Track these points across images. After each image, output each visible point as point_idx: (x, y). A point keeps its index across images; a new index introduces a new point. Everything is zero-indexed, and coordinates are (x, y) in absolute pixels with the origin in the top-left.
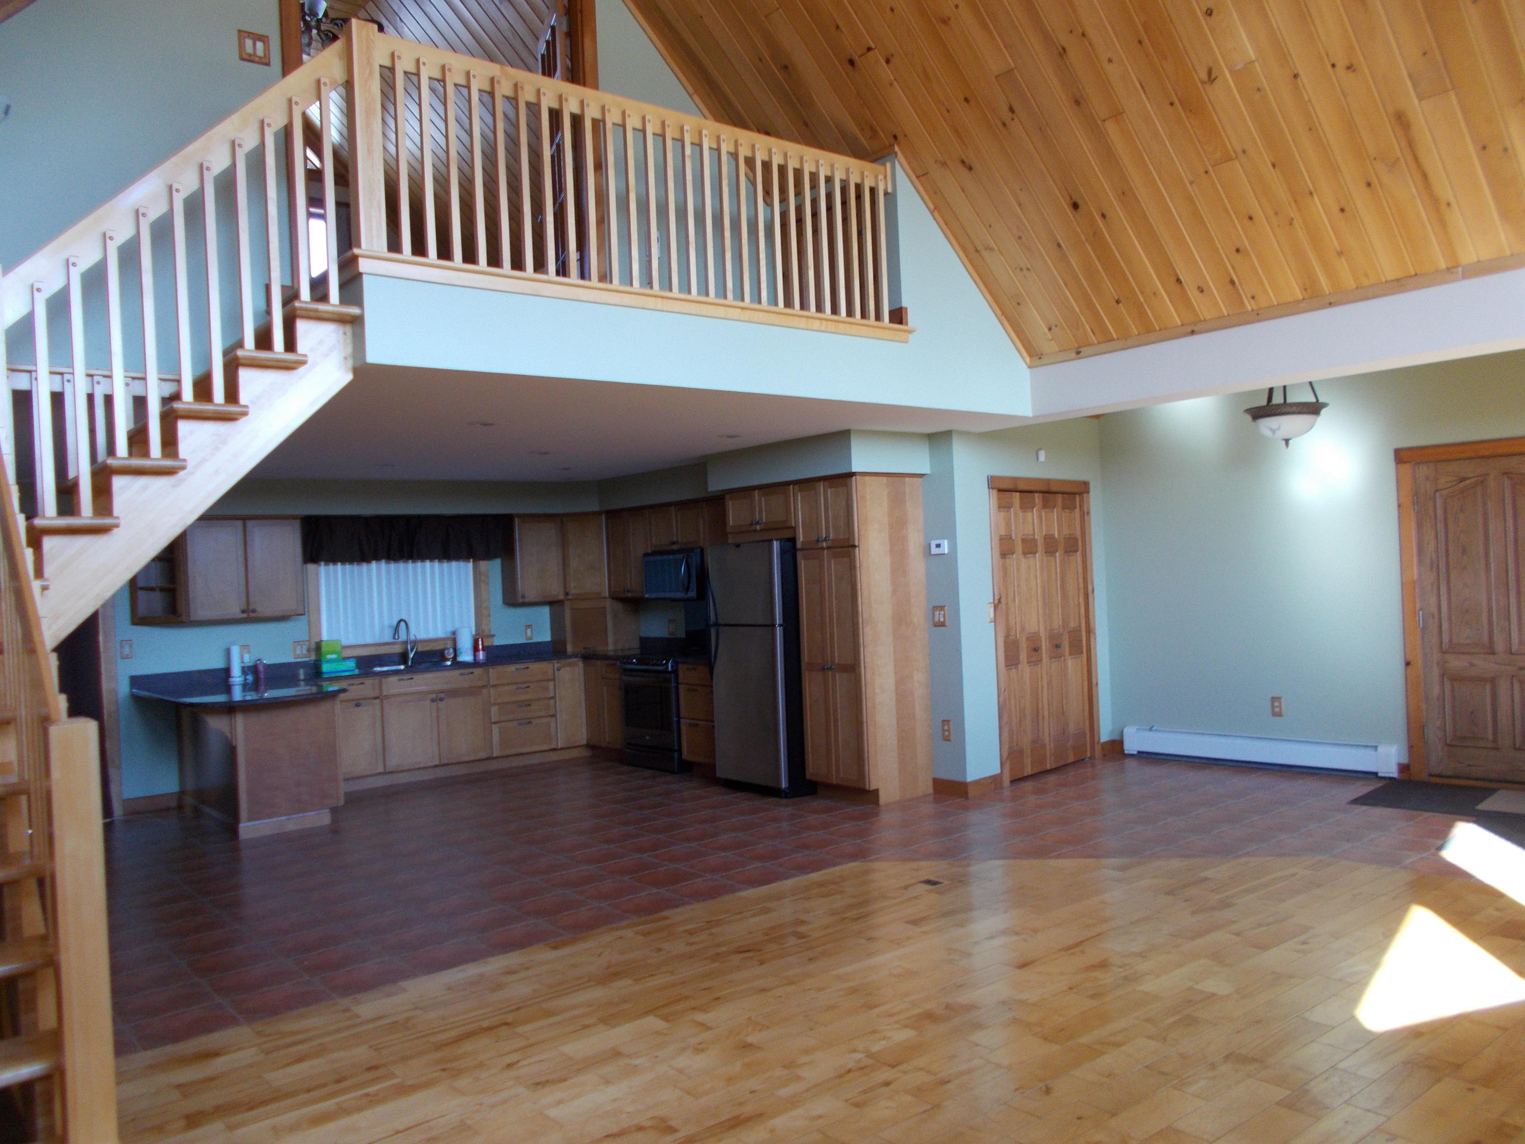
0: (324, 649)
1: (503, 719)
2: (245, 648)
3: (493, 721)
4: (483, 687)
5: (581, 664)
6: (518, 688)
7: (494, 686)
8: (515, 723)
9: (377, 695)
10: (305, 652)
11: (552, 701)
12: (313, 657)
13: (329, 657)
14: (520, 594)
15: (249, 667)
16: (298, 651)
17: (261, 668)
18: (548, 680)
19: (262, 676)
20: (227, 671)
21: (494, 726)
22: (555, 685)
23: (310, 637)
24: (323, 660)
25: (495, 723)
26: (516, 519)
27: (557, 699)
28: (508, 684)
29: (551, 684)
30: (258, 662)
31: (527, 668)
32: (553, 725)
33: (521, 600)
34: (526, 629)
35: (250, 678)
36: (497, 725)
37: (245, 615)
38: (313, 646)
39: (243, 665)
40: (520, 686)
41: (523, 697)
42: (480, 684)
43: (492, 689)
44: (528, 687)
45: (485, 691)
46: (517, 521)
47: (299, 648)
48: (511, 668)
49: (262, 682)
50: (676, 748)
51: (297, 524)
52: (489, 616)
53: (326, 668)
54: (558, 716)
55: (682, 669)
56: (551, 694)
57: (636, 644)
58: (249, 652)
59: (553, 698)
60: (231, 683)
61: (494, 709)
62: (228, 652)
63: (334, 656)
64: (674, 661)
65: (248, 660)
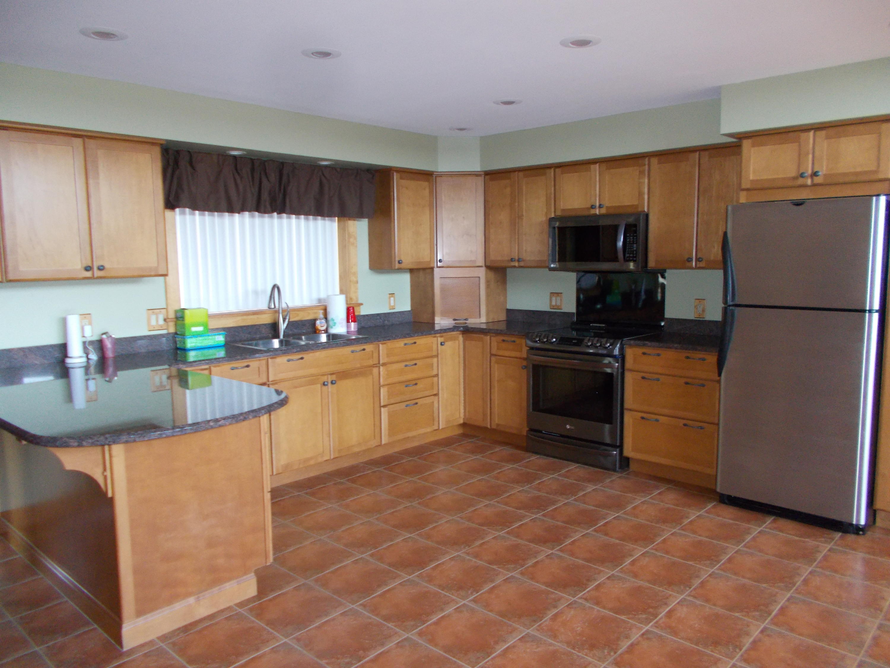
0: (188, 320)
1: (392, 401)
2: (85, 316)
3: (382, 404)
4: (374, 366)
5: (461, 338)
6: (406, 366)
7: (384, 364)
8: (403, 405)
9: (264, 380)
10: (161, 322)
11: (435, 379)
12: (172, 330)
13: (194, 329)
14: (397, 259)
15: (91, 343)
16: (153, 322)
17: (108, 344)
18: (432, 357)
19: (110, 354)
20: (63, 348)
21: (382, 409)
22: (438, 361)
23: (167, 304)
24: (187, 333)
25: (384, 406)
26: (395, 174)
27: (440, 376)
28: (398, 362)
29: (435, 360)
30: (104, 336)
31: (415, 343)
32: (436, 405)
33: (397, 266)
34: (390, 298)
35: (94, 357)
36: (386, 409)
37: (89, 274)
38: (172, 315)
39: (84, 339)
40: (407, 363)
41: (410, 376)
42: (371, 362)
43: (382, 368)
44: (416, 364)
45: (375, 370)
46: (396, 176)
47: (153, 317)
48: (399, 344)
49: (110, 362)
50: (618, 444)
51: (157, 152)
52: (357, 282)
53: (190, 343)
54: (440, 395)
55: (630, 353)
56: (435, 372)
57: (503, 316)
58: (90, 324)
59: (437, 375)
60: (69, 366)
61: (384, 391)
62: (64, 322)
63: (200, 329)
64: (621, 344)
65: (91, 334)
